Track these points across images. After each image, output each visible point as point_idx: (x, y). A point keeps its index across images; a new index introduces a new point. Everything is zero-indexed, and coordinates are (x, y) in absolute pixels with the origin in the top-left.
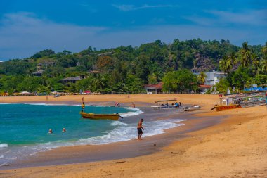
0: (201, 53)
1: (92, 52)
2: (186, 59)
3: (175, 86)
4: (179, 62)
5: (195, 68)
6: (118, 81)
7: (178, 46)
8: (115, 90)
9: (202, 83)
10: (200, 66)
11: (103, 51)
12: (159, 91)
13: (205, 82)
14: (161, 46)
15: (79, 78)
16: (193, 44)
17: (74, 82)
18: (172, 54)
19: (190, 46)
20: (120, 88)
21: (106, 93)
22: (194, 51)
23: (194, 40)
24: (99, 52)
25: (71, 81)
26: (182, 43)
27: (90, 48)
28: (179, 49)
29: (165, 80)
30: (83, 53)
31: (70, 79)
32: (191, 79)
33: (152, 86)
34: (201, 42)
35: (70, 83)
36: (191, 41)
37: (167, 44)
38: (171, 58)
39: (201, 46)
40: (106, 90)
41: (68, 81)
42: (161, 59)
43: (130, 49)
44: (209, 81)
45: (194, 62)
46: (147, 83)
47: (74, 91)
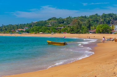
0: (114, 19)
1: (70, 18)
2: (107, 21)
3: (101, 31)
4: (104, 22)
5: (110, 24)
6: (78, 28)
7: (105, 16)
8: (76, 32)
9: (113, 30)
10: (113, 24)
11: (75, 18)
12: (94, 33)
13: (114, 29)
14: (98, 16)
15: (63, 27)
16: (110, 15)
17: (61, 29)
18: (102, 19)
19: (109, 16)
20: (79, 31)
21: (73, 33)
22: (111, 18)
23: (111, 14)
24: (73, 18)
25: (60, 29)
26: (106, 15)
27: (70, 16)
28: (105, 17)
29: (97, 28)
30: (67, 18)
31: (59, 28)
32: (108, 28)
33: (92, 31)
34: (113, 14)
35: (59, 29)
36: (110, 14)
37: (100, 15)
38: (101, 21)
39: (114, 16)
40: (73, 32)
41: (58, 29)
42: (97, 21)
43: (85, 17)
44: (116, 29)
45: (111, 22)
46: (90, 29)
47: (60, 32)
